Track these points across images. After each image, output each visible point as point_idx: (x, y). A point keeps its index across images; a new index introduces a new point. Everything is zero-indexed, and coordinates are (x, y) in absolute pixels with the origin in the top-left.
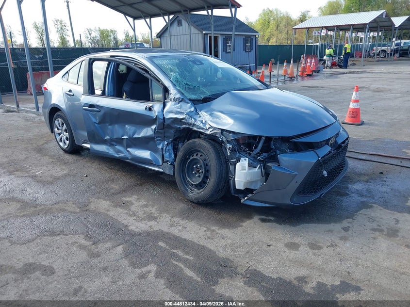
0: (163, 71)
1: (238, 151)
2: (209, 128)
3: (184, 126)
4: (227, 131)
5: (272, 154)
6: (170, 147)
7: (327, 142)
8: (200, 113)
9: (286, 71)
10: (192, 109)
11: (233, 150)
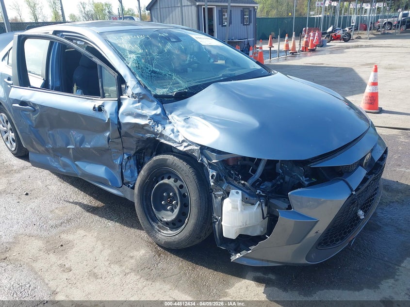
0: (119, 53)
1: (226, 180)
2: (183, 141)
3: (148, 135)
4: (208, 148)
5: (279, 183)
6: (132, 162)
7: (360, 163)
8: (170, 117)
9: (287, 46)
10: (159, 111)
11: (218, 179)
